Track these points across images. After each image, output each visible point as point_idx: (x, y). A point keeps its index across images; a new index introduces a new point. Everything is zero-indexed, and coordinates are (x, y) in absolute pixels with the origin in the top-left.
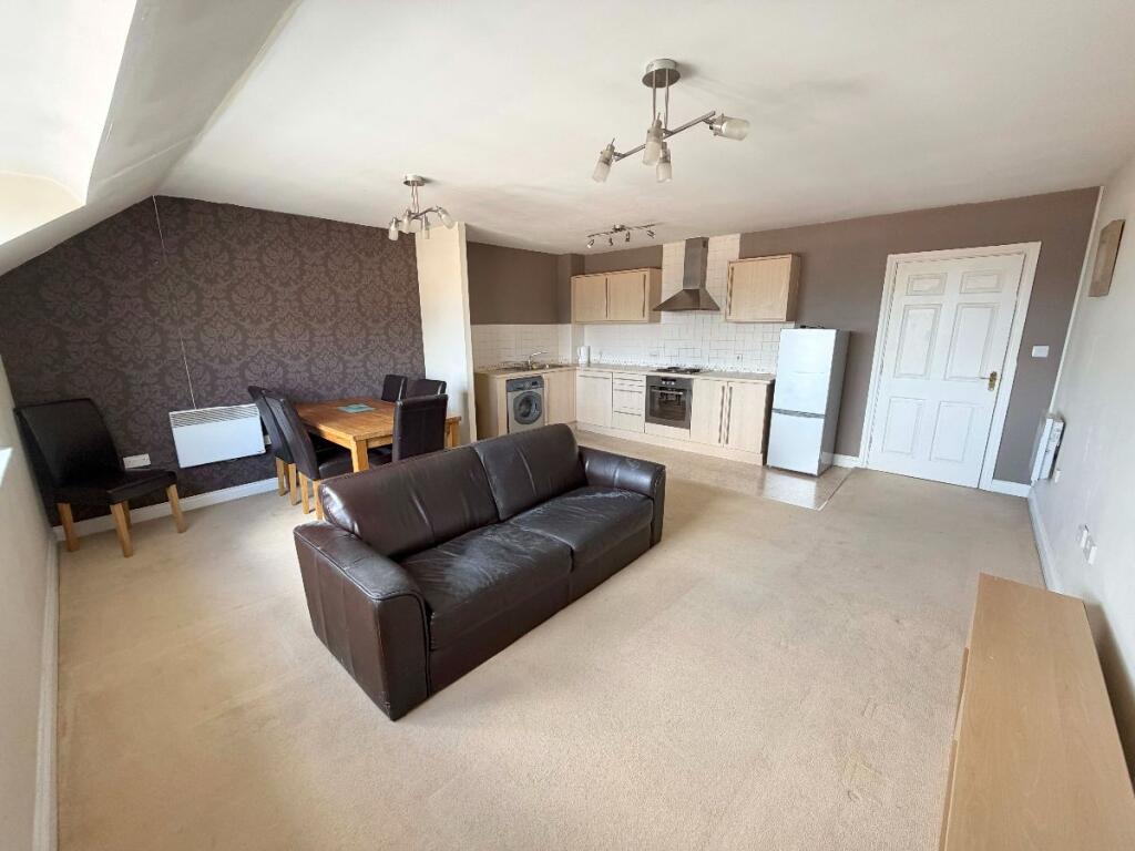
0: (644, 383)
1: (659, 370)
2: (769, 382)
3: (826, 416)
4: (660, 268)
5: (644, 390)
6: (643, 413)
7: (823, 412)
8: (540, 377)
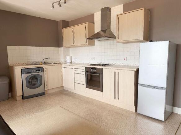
0: (85, 70)
1: (91, 65)
2: (135, 70)
3: (167, 88)
4: (94, 23)
5: (85, 73)
6: (85, 83)
7: (165, 86)
8: (42, 68)
